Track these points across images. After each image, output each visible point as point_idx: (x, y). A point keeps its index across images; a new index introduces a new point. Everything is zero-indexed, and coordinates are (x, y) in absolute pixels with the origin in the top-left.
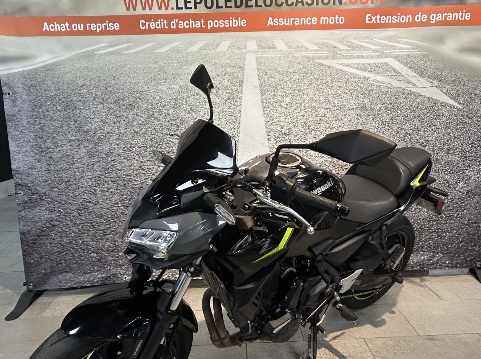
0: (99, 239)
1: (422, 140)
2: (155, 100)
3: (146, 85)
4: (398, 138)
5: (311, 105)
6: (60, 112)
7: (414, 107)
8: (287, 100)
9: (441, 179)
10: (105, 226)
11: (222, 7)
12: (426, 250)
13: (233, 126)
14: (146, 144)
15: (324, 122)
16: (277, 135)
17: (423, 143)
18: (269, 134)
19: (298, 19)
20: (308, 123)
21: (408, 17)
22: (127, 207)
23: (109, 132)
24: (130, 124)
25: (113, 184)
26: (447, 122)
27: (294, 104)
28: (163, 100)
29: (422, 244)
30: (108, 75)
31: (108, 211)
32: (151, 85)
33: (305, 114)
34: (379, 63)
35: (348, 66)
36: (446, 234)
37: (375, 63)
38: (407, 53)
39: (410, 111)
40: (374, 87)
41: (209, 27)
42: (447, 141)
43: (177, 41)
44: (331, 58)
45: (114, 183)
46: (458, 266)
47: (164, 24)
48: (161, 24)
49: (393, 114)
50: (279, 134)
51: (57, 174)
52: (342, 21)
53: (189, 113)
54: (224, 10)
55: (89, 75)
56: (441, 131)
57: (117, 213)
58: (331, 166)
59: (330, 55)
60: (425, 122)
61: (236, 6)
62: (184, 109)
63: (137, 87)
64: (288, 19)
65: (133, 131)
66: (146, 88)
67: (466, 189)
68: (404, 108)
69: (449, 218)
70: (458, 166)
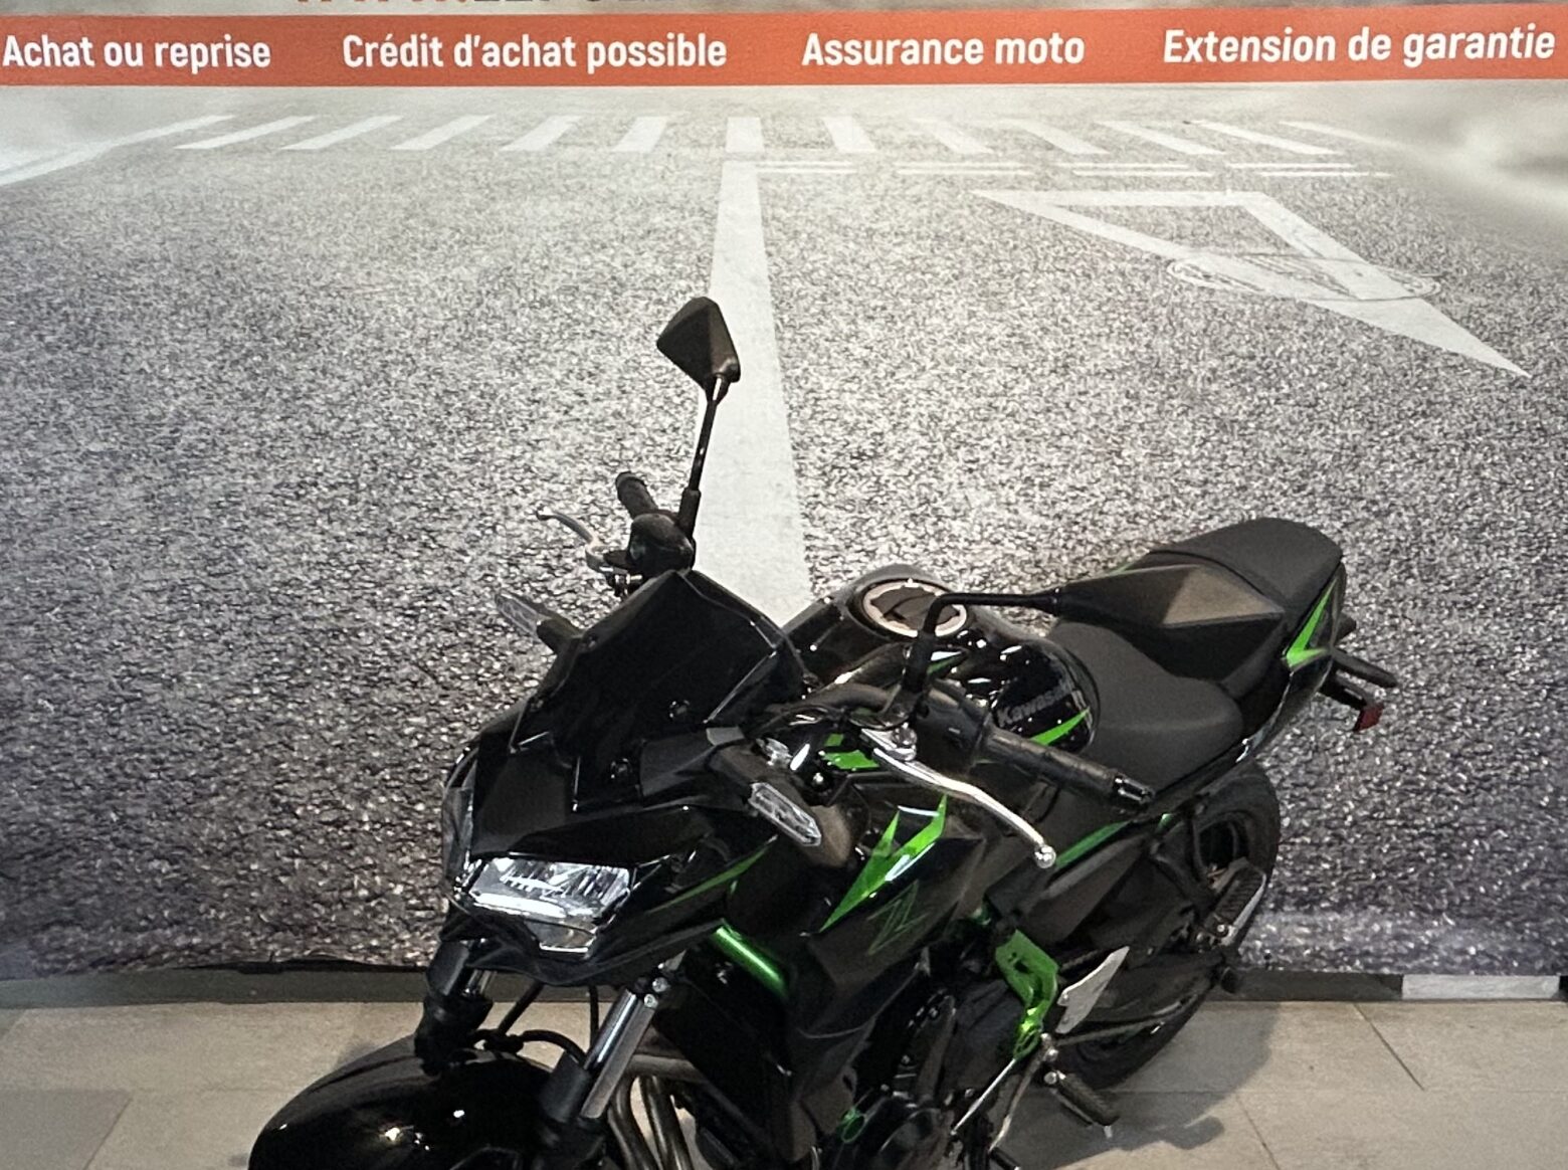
0: (182, 810)
1: (1370, 491)
2: (393, 319)
3: (362, 266)
4: (1279, 483)
5: (956, 354)
6: (54, 352)
7: (1341, 372)
8: (872, 331)
9: (1447, 635)
10: (202, 764)
12: (1393, 902)
13: (670, 420)
14: (355, 477)
15: (1002, 416)
16: (829, 456)
17: (1375, 502)
18: (802, 453)
19: (915, 43)
20: (946, 416)
21: (1321, 41)
22: (283, 697)
23: (227, 428)
24: (298, 403)
25: (232, 615)
26: (1468, 426)
27: (895, 347)
28: (420, 321)
29: (1378, 878)
30: (224, 227)
31: (213, 710)
32: (377, 265)
33: (936, 385)
34: (1209, 208)
35: (1095, 213)
36: (1470, 843)
37: (1196, 210)
38: (1314, 174)
39: (1325, 385)
40: (1190, 296)
41: (592, 65)
42: (1473, 496)
43: (477, 113)
44: (1034, 184)
45: (238, 612)
46: (1516, 964)
47: (430, 51)
48: (418, 52)
49: (1261, 393)
50: (838, 455)
51: (35, 576)
52: (1074, 52)
53: (514, 368)
55: (158, 223)
56: (1447, 458)
57: (249, 719)
58: (1029, 577)
59: (1029, 173)
60: (1385, 427)
62: (495, 353)
63: (328, 269)
64: (880, 44)
65: (309, 429)
66: (360, 277)
67: (1546, 676)
68: (1303, 374)
69: (1484, 784)
70: (1517, 592)
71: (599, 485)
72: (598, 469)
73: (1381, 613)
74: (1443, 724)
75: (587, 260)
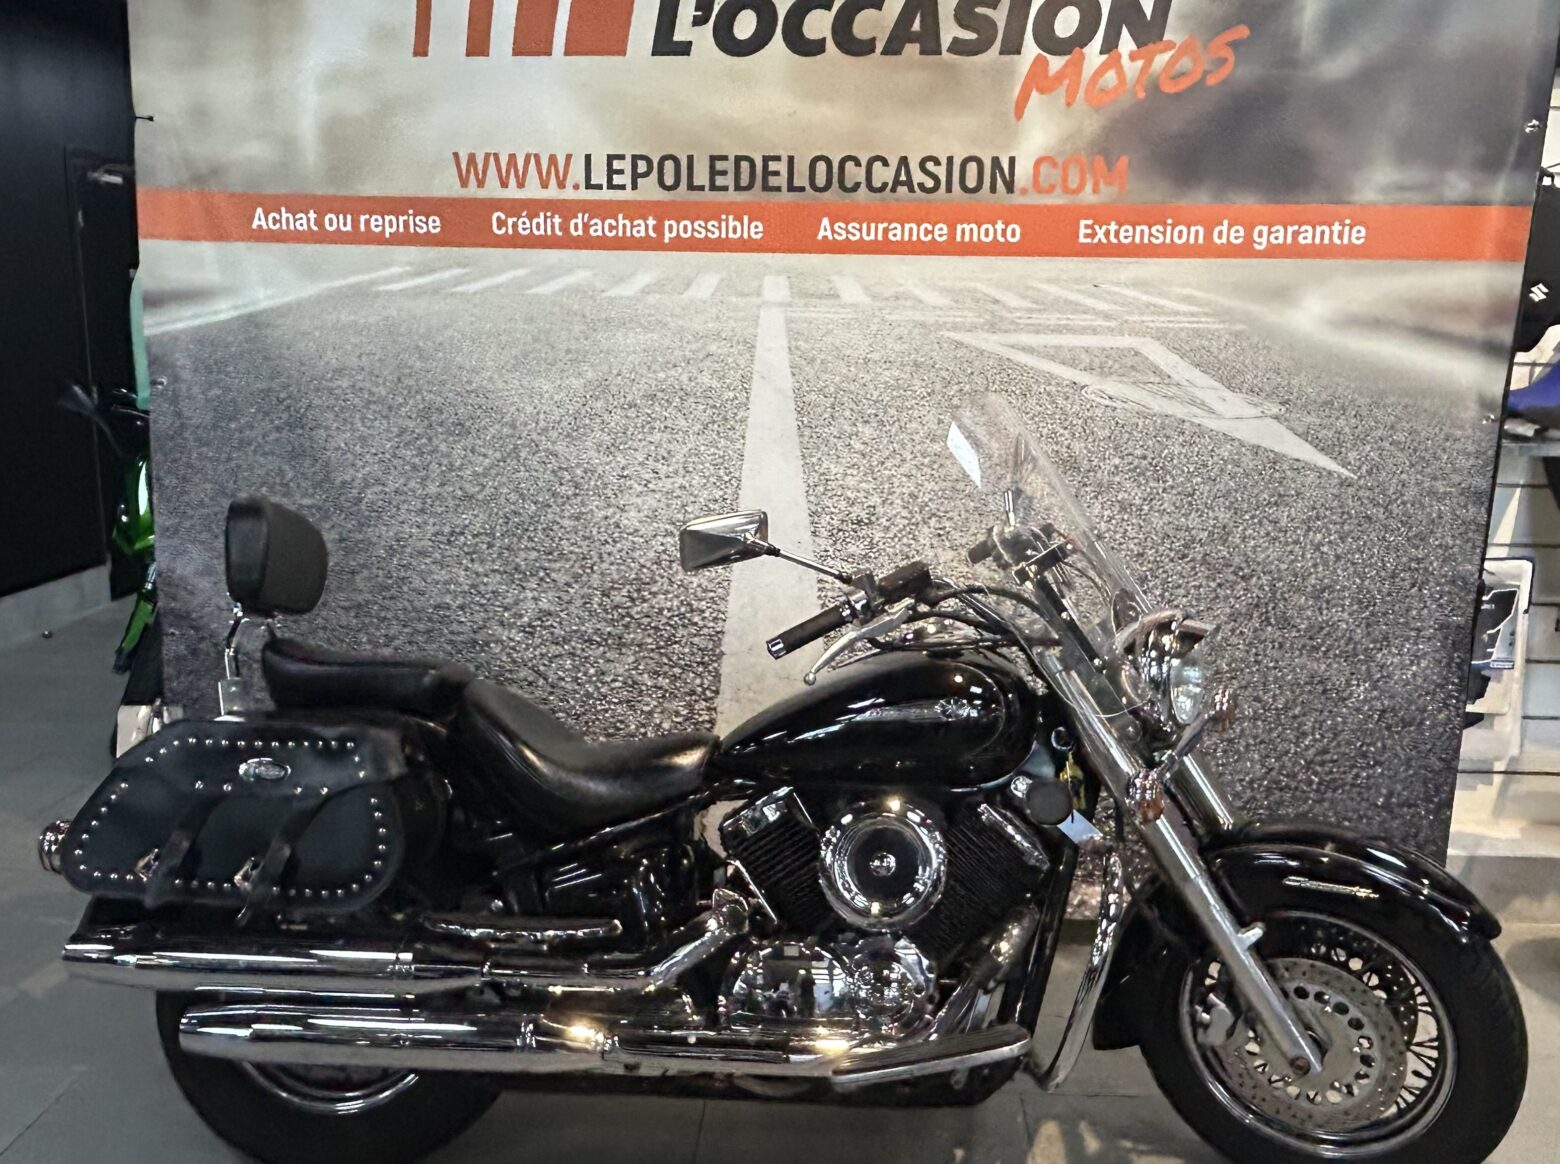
1: (1237, 560)
2: (523, 414)
3: (502, 376)
4: (1167, 551)
6: (280, 433)
7: (1212, 470)
8: (868, 432)
9: (1298, 670)
11: (701, 188)
13: (721, 493)
14: (492, 528)
16: (835, 522)
17: (1241, 569)
18: (816, 519)
19: (898, 226)
20: (921, 494)
21: (1193, 229)
23: (399, 491)
24: (453, 473)
25: (400, 627)
26: (1310, 514)
27: (885, 443)
28: (542, 416)
30: (405, 346)
33: (914, 472)
34: (1112, 348)
35: (1029, 350)
37: (1103, 349)
38: (1188, 325)
39: (1199, 479)
41: (667, 236)
42: (1315, 566)
43: (587, 269)
44: (985, 328)
45: (404, 626)
47: (553, 227)
48: (545, 225)
49: (1152, 485)
50: (843, 521)
52: (1013, 235)
53: (609, 451)
54: (708, 196)
56: (1294, 537)
59: (982, 320)
60: (1247, 512)
61: (738, 188)
62: (595, 440)
63: (477, 378)
65: (460, 493)
66: (501, 385)
67: (1378, 705)
68: (1183, 471)
69: (1332, 785)
70: (1350, 639)
71: (669, 539)
72: (667, 526)
73: (1247, 652)
74: (1298, 738)
75: (662, 375)
